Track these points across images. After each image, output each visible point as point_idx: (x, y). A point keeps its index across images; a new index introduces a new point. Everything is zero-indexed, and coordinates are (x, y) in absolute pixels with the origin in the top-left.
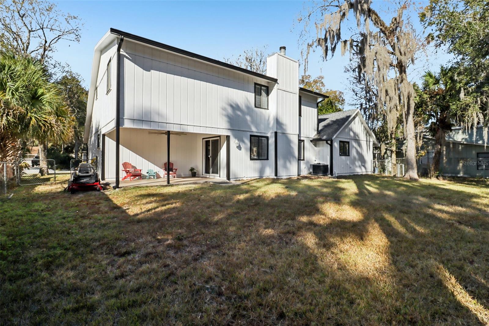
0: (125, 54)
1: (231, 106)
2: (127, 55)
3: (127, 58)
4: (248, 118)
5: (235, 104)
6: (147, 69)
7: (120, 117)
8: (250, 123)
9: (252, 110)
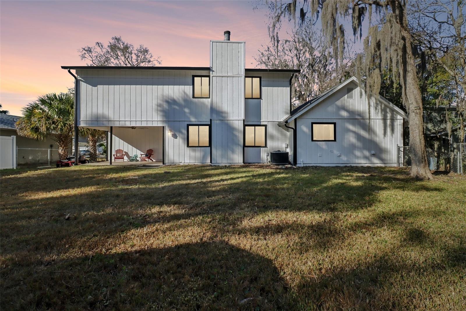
0: (80, 78)
1: (167, 102)
2: (82, 79)
3: (82, 81)
4: (187, 110)
5: (171, 100)
6: (95, 85)
7: (78, 120)
8: (188, 115)
9: (191, 102)
